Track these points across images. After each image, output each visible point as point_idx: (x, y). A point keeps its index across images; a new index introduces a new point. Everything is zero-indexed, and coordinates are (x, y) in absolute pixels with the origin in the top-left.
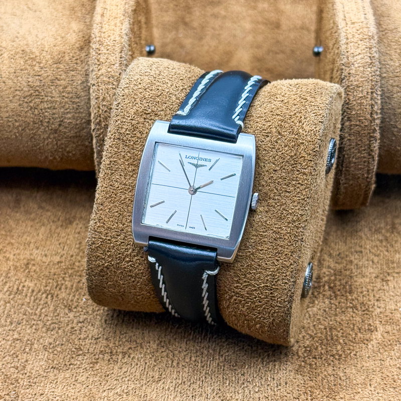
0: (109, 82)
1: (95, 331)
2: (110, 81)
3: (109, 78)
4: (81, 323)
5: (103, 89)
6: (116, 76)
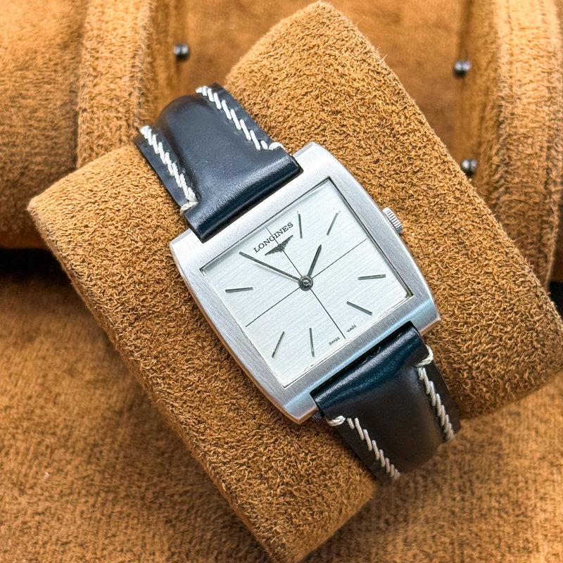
0: (111, 107)
1: (62, 529)
2: (113, 105)
3: (111, 100)
4: (39, 514)
5: (101, 119)
6: (124, 97)
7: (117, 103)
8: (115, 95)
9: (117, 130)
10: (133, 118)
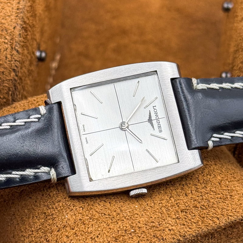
6: (10, 30)
7: (6, 33)
8: (5, 27)
9: (4, 51)
10: (15, 44)
